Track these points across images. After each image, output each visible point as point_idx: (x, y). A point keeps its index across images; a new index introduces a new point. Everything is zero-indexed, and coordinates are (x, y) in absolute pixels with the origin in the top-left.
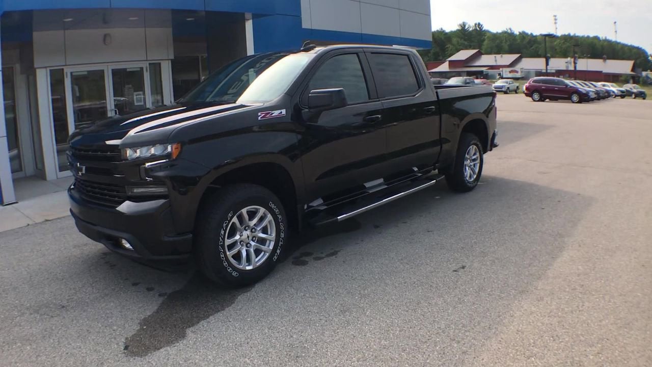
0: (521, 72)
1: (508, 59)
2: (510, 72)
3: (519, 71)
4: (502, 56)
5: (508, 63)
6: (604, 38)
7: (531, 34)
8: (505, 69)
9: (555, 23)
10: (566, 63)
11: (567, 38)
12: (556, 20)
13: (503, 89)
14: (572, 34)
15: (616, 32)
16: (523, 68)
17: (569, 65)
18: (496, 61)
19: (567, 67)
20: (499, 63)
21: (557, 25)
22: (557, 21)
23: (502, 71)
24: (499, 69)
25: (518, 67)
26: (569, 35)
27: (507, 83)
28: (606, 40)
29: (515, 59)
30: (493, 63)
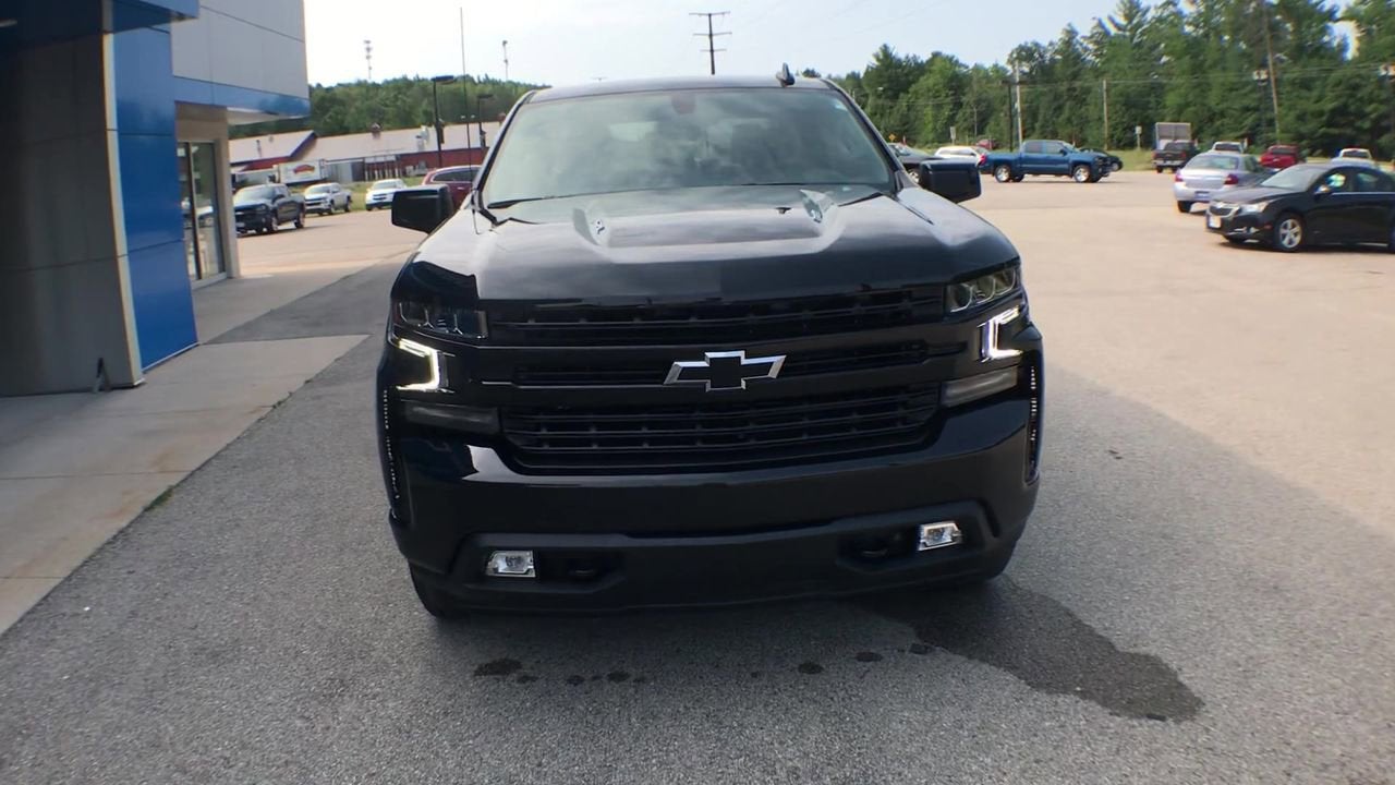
0: (321, 168)
1: (288, 143)
2: (296, 171)
3: (317, 165)
4: (271, 140)
5: (288, 153)
6: (482, 78)
7: (319, 85)
8: (283, 166)
9: (368, 57)
10: (418, 137)
11: (402, 86)
12: (368, 49)
13: (322, 206)
14: (411, 77)
15: (506, 61)
16: (323, 160)
17: (425, 141)
18: (259, 149)
19: (421, 146)
20: (267, 155)
21: (371, 60)
22: (371, 53)
23: (279, 171)
24: (271, 167)
25: (311, 158)
26: (405, 79)
27: (328, 192)
28: (488, 81)
29: (301, 142)
30: (255, 157)
